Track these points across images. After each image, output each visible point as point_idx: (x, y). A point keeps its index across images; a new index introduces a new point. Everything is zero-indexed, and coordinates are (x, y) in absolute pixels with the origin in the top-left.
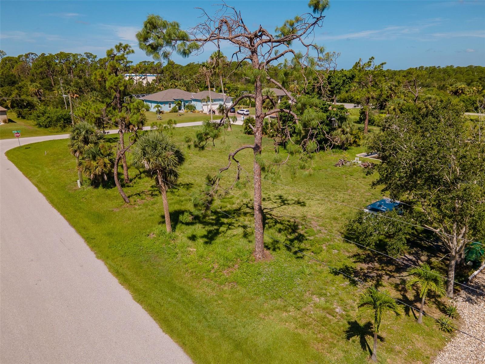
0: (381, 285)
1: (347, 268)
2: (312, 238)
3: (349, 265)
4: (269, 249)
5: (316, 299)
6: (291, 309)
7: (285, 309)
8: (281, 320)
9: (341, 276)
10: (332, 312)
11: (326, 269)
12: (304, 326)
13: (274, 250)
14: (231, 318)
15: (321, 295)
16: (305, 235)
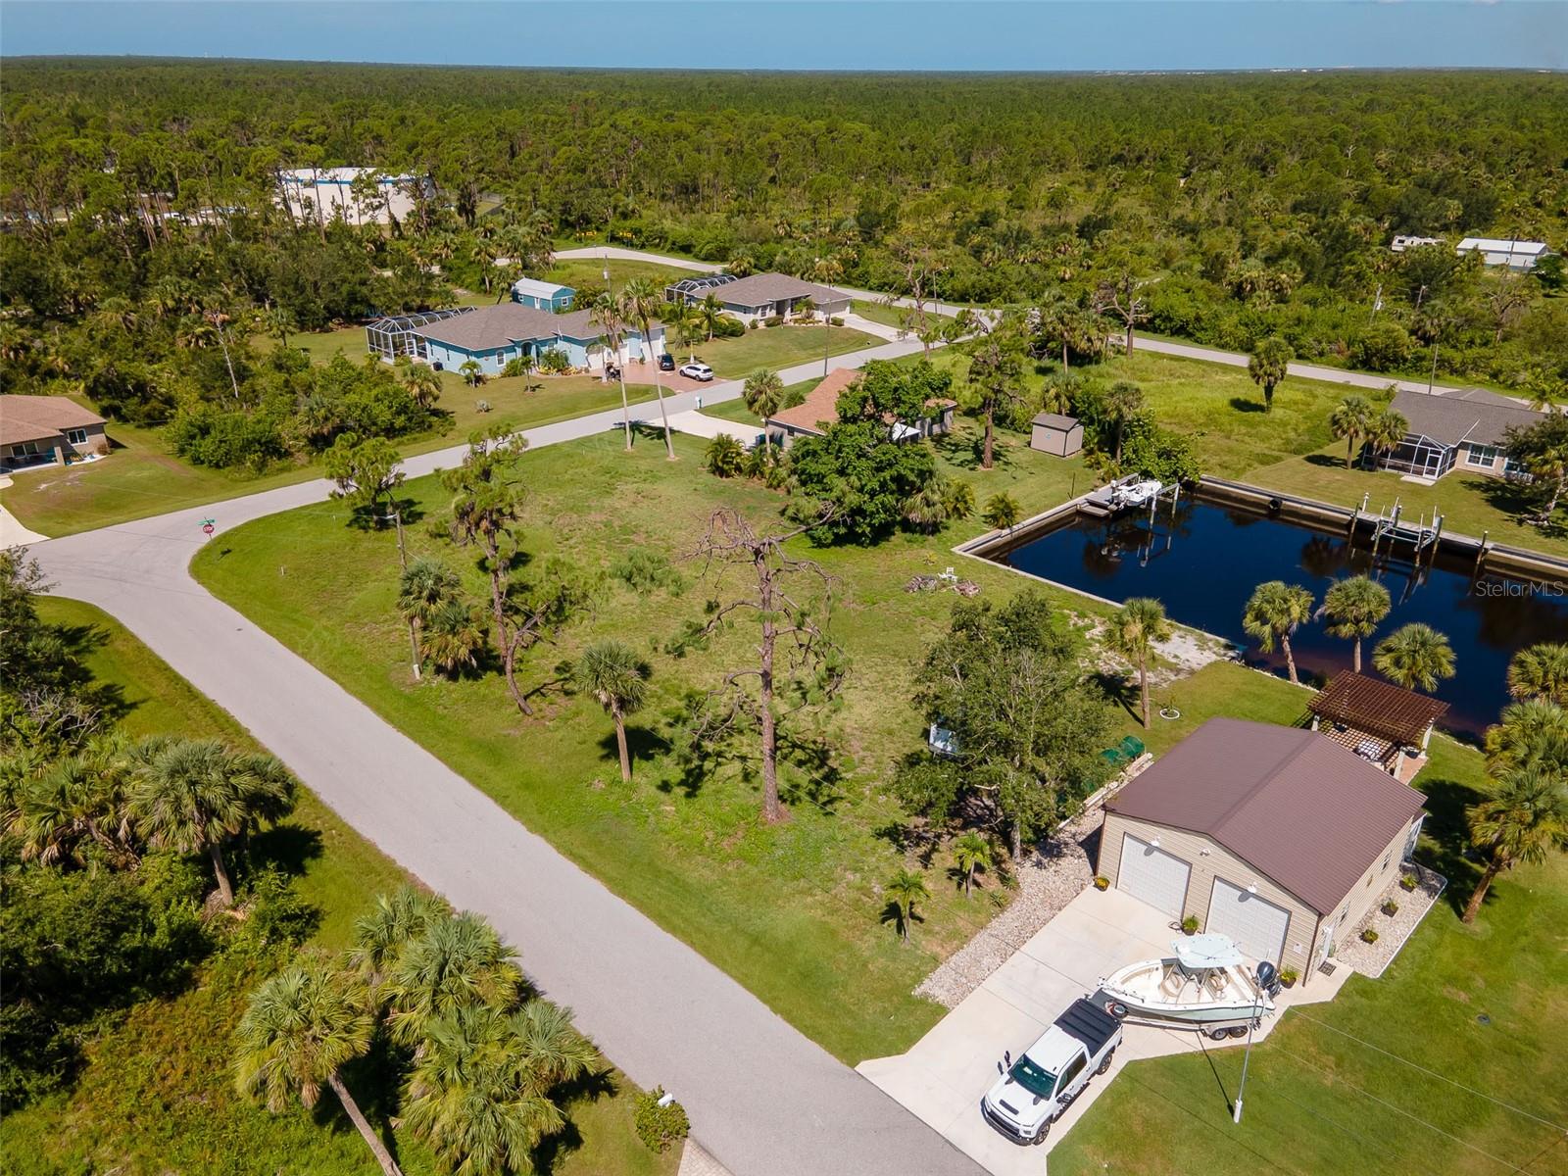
0: (937, 850)
1: (896, 826)
2: (849, 775)
3: (899, 822)
4: (784, 801)
5: (849, 876)
6: (818, 891)
7: (809, 892)
8: (806, 906)
9: (886, 840)
10: (868, 893)
11: (868, 830)
12: (833, 912)
13: (793, 803)
14: (742, 908)
15: (856, 870)
16: (840, 769)
